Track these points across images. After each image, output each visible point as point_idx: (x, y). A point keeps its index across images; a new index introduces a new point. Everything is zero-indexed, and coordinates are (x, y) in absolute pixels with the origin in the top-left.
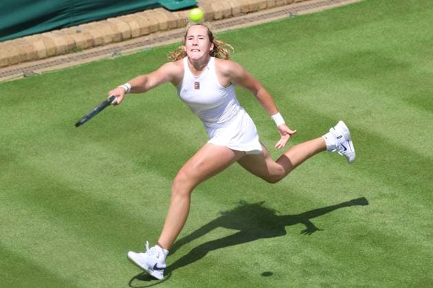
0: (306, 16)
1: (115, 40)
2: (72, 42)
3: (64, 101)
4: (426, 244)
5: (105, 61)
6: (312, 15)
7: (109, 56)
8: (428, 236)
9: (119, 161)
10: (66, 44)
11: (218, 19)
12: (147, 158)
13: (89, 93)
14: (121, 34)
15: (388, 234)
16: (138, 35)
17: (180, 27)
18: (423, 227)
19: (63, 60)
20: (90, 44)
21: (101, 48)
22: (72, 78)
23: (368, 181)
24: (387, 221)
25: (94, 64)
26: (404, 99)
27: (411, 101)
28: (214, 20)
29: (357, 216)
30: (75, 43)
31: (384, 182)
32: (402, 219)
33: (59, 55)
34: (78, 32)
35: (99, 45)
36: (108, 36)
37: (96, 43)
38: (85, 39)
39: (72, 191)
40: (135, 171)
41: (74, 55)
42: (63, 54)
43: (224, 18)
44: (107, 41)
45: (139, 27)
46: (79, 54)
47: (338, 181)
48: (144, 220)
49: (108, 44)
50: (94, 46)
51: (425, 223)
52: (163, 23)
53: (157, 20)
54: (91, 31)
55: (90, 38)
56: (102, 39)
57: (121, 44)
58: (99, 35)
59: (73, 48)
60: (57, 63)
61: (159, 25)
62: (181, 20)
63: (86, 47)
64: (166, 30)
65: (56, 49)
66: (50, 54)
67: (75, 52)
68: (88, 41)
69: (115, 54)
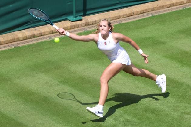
0: (125, 23)
1: (50, 33)
3: (30, 57)
4: (172, 113)
5: (46, 41)
6: (127, 23)
7: (48, 39)
8: (173, 110)
9: (52, 81)
10: (31, 35)
11: (91, 25)
12: (63, 79)
13: (40, 54)
14: (52, 31)
15: (158, 109)
17: (76, 28)
18: (171, 106)
19: (29, 41)
20: (40, 35)
21: (44, 36)
22: (33, 48)
23: (150, 88)
24: (157, 104)
25: (42, 42)
26: (163, 56)
27: (166, 57)
28: (89, 25)
29: (145, 102)
30: (34, 34)
31: (156, 89)
32: (163, 103)
33: (28, 39)
34: (35, 30)
35: (44, 35)
36: (47, 31)
37: (43, 34)
38: (38, 33)
39: (33, 93)
40: (58, 85)
41: (34, 39)
43: (93, 24)
44: (47, 33)
46: (36, 38)
47: (138, 88)
48: (61, 104)
50: (41, 36)
51: (172, 105)
52: (69, 26)
53: (66, 25)
54: (40, 30)
55: (40, 32)
56: (45, 32)
57: (52, 35)
58: (44, 31)
59: (33, 36)
60: (27, 42)
61: (67, 27)
62: (76, 25)
63: (39, 35)
64: (70, 29)
65: (26, 36)
66: (25, 38)
67: (34, 38)
68: (39, 33)
69: (50, 39)
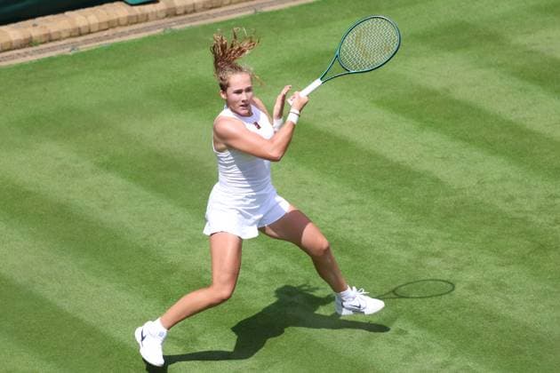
0: (271, 12)
1: (73, 34)
2: (27, 36)
3: (19, 98)
4: (395, 252)
5: (63, 56)
6: (277, 12)
7: (67, 51)
8: (397, 245)
9: (77, 162)
10: (22, 38)
11: (180, 15)
12: (106, 158)
13: (45, 90)
14: (79, 29)
15: (356, 242)
16: (97, 29)
17: (141, 22)
18: (391, 235)
19: (19, 54)
20: (47, 38)
21: (58, 43)
22: (27, 74)
23: (335, 186)
24: (356, 229)
25: (51, 59)
26: (373, 102)
27: (380, 103)
28: (176, 15)
29: (324, 223)
30: (31, 38)
31: (352, 187)
32: (371, 227)
33: (15, 49)
34: (35, 25)
35: (56, 40)
36: (65, 30)
37: (54, 37)
38: (42, 32)
39: (28, 192)
40: (93, 172)
41: (30, 49)
42: (18, 48)
43: (186, 13)
44: (64, 35)
45: (97, 21)
46: (35, 48)
47: (303, 185)
48: (102, 224)
49: (64, 39)
50: (51, 41)
51: (395, 231)
52: (124, 18)
53: (117, 14)
54: (47, 25)
55: (47, 32)
56: (59, 33)
57: (79, 39)
58: (56, 30)
59: (29, 43)
60: (13, 57)
61: (118, 20)
62: (143, 15)
63: (43, 41)
64: (126, 25)
65: (11, 43)
66: (6, 48)
67: (31, 46)
68: (46, 35)
69: (73, 49)
